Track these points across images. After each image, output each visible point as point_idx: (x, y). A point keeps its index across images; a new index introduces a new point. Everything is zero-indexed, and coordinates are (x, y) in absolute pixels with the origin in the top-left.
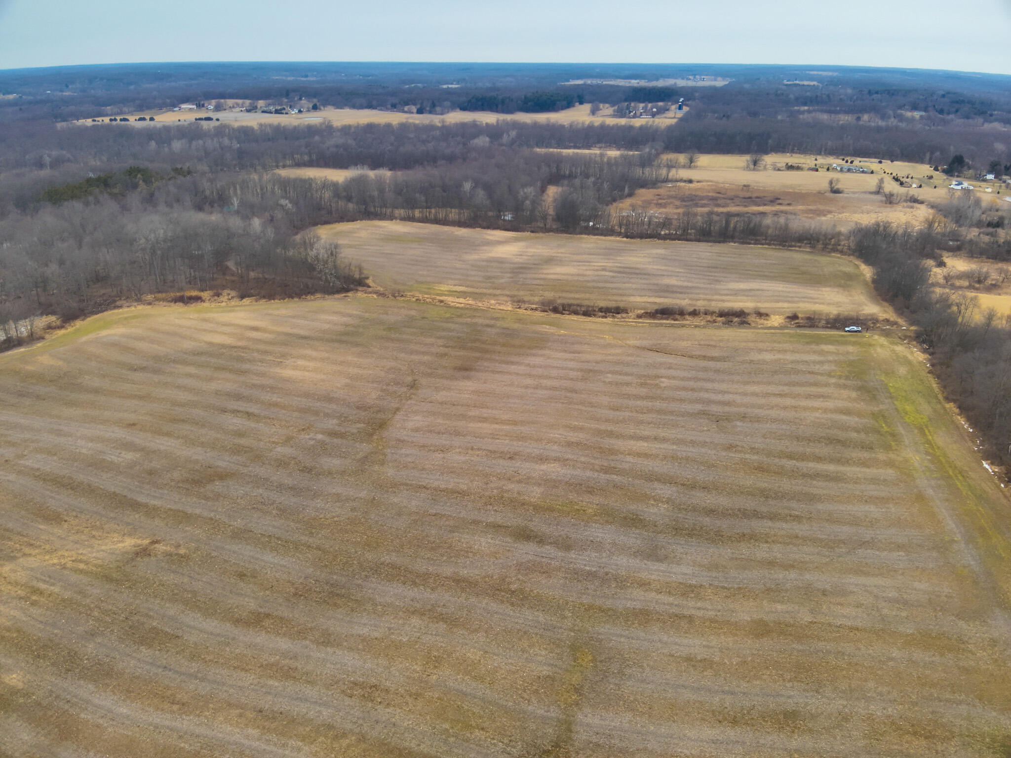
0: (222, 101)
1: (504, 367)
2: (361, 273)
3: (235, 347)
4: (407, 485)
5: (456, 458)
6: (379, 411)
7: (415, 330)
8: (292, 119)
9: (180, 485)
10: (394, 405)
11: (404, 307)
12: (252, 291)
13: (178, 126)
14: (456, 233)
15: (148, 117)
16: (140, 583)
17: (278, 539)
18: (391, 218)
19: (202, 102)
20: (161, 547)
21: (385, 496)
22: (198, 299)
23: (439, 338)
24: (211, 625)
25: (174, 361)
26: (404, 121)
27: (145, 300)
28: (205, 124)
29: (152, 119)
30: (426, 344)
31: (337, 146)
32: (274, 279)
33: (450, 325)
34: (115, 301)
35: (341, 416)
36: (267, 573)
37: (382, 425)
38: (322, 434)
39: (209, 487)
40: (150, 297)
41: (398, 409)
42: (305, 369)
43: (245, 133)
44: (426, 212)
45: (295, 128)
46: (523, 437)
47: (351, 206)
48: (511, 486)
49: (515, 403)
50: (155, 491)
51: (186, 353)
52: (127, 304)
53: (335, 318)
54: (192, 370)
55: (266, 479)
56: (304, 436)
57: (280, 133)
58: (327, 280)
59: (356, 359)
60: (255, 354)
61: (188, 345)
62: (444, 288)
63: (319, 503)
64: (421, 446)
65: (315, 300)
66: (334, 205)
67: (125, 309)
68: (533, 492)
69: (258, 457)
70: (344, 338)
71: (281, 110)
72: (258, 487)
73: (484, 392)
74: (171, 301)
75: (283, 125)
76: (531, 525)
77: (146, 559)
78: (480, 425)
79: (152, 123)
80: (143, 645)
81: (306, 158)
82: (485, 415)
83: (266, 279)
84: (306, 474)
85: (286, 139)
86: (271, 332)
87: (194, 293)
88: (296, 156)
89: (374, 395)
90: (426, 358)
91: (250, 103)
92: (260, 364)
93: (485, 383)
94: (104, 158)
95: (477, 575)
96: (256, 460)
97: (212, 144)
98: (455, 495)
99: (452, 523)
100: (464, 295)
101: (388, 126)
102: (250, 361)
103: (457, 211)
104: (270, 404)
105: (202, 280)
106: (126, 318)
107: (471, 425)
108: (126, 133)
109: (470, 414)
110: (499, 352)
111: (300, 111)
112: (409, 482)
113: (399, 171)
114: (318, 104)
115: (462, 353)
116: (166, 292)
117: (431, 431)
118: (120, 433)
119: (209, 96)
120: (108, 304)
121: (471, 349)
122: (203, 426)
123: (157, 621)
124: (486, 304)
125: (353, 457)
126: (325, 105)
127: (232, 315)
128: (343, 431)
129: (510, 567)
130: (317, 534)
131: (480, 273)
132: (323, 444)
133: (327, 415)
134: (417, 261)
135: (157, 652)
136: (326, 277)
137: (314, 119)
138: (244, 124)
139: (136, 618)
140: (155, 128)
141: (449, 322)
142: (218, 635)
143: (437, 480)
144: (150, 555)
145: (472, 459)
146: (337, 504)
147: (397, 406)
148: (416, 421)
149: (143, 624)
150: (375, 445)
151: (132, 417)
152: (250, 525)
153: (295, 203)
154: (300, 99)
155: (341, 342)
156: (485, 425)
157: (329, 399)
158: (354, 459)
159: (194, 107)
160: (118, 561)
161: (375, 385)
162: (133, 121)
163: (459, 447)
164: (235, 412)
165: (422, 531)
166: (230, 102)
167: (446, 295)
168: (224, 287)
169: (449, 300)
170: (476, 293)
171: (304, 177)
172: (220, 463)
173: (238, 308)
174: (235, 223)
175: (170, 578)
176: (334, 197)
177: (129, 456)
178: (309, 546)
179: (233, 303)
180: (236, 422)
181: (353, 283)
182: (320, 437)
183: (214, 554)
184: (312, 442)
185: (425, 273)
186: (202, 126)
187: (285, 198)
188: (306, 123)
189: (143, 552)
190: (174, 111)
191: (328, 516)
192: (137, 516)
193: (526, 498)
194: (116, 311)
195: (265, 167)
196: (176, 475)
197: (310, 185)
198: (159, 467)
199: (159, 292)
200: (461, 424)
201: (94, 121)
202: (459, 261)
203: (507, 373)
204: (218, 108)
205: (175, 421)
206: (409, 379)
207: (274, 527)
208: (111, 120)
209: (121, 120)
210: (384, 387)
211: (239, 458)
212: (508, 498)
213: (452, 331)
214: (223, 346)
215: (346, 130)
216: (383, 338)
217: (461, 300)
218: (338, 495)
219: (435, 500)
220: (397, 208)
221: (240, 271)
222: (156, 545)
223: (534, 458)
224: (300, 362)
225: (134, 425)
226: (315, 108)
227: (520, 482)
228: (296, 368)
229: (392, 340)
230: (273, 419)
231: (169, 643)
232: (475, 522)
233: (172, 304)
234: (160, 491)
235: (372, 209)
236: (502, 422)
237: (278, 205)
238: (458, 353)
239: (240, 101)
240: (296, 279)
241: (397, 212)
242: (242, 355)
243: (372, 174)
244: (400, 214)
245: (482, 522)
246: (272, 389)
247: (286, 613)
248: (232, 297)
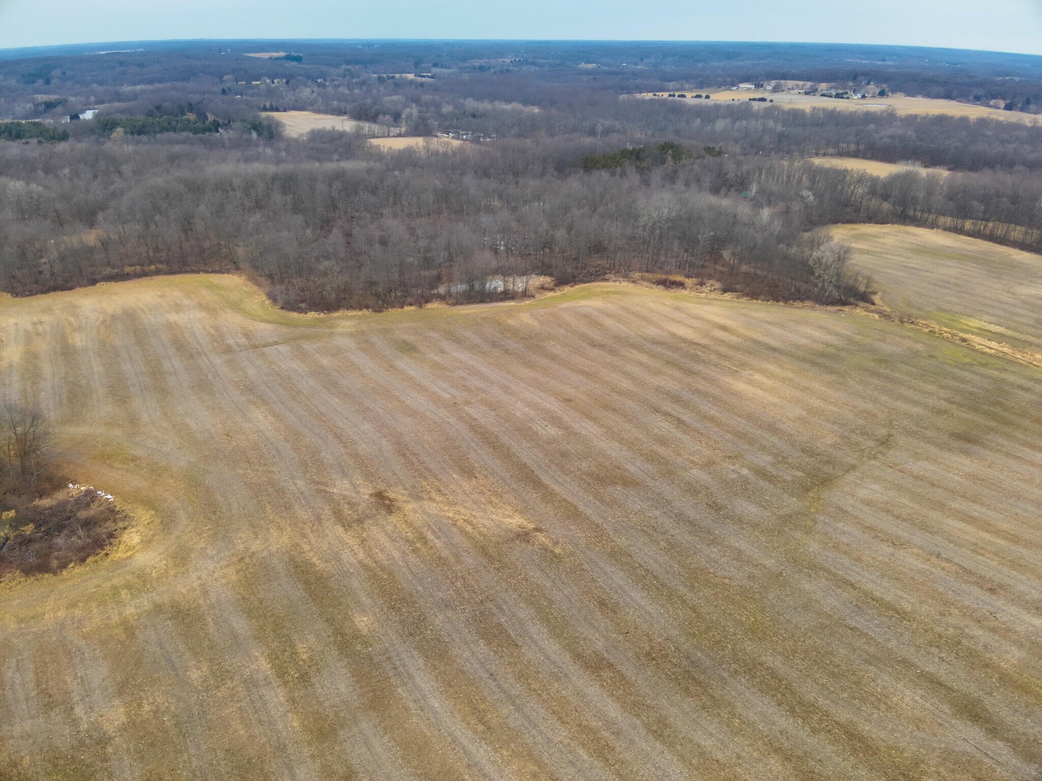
0: (783, 82)
1: (1027, 452)
2: (868, 286)
3: (696, 344)
4: (829, 572)
5: (910, 561)
6: (828, 462)
7: (914, 370)
8: (853, 104)
9: (584, 477)
10: (851, 460)
11: (909, 337)
12: (738, 286)
13: (729, 105)
14: (1014, 257)
15: (704, 95)
16: (509, 568)
17: (655, 577)
18: (932, 226)
19: (762, 83)
20: (541, 538)
21: (797, 576)
22: (681, 285)
23: (942, 387)
24: (552, 647)
25: (632, 346)
26: (985, 116)
27: (632, 278)
28: (756, 105)
29: (707, 97)
30: (922, 392)
31: (892, 137)
32: (766, 276)
33: (966, 374)
34: (605, 274)
35: (778, 455)
36: (628, 613)
37: (826, 481)
38: (749, 469)
39: (610, 489)
40: (637, 275)
41: (853, 467)
42: (759, 386)
43: (796, 116)
44: (981, 225)
45: (851, 113)
46: (1020, 565)
47: (886, 206)
48: (977, 632)
49: (1026, 510)
50: (559, 476)
51: (645, 339)
52: (614, 279)
53: (818, 334)
54: (644, 358)
55: (669, 502)
56: (728, 465)
57: (833, 117)
58: (823, 288)
59: (823, 389)
60: (713, 357)
61: (651, 331)
62: (974, 323)
63: (714, 552)
64: (867, 527)
65: (802, 308)
66: (864, 203)
67: (611, 284)
68: (1007, 652)
69: (669, 472)
70: (819, 360)
71: (843, 94)
72: (657, 508)
73: (984, 480)
74: (654, 283)
75: (838, 110)
76: (988, 702)
77: (524, 545)
78: (962, 525)
79: (707, 100)
80: (483, 639)
81: (852, 147)
82: (975, 514)
83: (756, 274)
84: (713, 512)
85: (837, 125)
86: (738, 336)
87: (679, 278)
88: (841, 144)
89: (829, 440)
90: (916, 410)
91: (811, 86)
92: (713, 368)
93: (990, 467)
94: (650, 132)
95: (883, 740)
96: (667, 475)
97: (754, 124)
98: (891, 613)
99: (872, 650)
100: (1000, 338)
101: (964, 120)
102: (704, 362)
103: (1023, 229)
104: (705, 417)
105: (692, 265)
106: (608, 293)
107: (949, 521)
108: (678, 110)
109: (953, 505)
110: (1026, 429)
111: (864, 97)
112: (832, 568)
113: (961, 172)
114: (886, 90)
115: (970, 416)
116: (654, 272)
117: (888, 512)
118: (553, 405)
119: (770, 76)
120: (598, 275)
121: (987, 414)
122: (630, 421)
123: (506, 618)
124: (1028, 357)
125: (775, 510)
126: (893, 92)
127: (707, 308)
128: (775, 473)
129: (934, 749)
130: (698, 591)
131: (1032, 314)
132: (745, 481)
133: (763, 448)
134: (948, 283)
135: (492, 653)
136: (823, 284)
137: (876, 105)
138: (796, 107)
139: (490, 605)
140: (706, 106)
141: (965, 370)
142: (554, 663)
143: (873, 582)
144: (528, 541)
145: (933, 570)
146: (735, 562)
147: (854, 462)
148: (873, 490)
149: (494, 615)
150: (807, 504)
151: (570, 392)
152: (632, 548)
153: (819, 196)
154: (868, 83)
155: (813, 363)
156: (970, 529)
157: (773, 429)
158: (774, 514)
159: (753, 87)
160: (499, 536)
161: (835, 428)
162: (690, 99)
163: (921, 548)
164: (667, 414)
165: (828, 644)
166: (790, 83)
167: (973, 333)
168: (710, 277)
169: (976, 340)
170: (1018, 340)
171: (839, 168)
172: (632, 468)
173: (715, 302)
174: (744, 210)
175: (536, 575)
176: (868, 194)
177: (553, 431)
178: (684, 602)
179: (713, 296)
180: (664, 427)
181: (854, 296)
182: (745, 471)
183: (585, 566)
184: (734, 476)
185: (953, 299)
186: (752, 107)
187: (810, 189)
188: (865, 110)
189: (524, 536)
190: (731, 90)
191: (719, 574)
192: (534, 496)
193: (995, 658)
194: (602, 284)
195: (802, 154)
196: (584, 465)
197: (845, 177)
198: (573, 451)
199: (648, 271)
200: (935, 515)
201: (655, 95)
202: (1008, 292)
203: (1029, 461)
204: (776, 90)
205: (607, 407)
206: (884, 432)
207: (656, 561)
208: (670, 95)
209: (679, 96)
210: (846, 434)
211: (650, 467)
212: (968, 648)
213: (967, 382)
214: (684, 340)
215: (910, 120)
216: (868, 370)
217: (993, 344)
218: (740, 551)
219: (859, 608)
220: (944, 215)
221: (732, 262)
222: (538, 534)
223: (1027, 602)
224: (757, 377)
225: (570, 400)
226: (882, 94)
227: (993, 630)
228: (750, 382)
229: (879, 375)
230: (702, 434)
231: (506, 649)
232: (906, 663)
233: (654, 286)
234: (564, 477)
235: (911, 213)
236: (997, 532)
237: (798, 196)
238: (964, 415)
239: (801, 83)
240: (789, 281)
241: (942, 220)
242: (700, 353)
243: (923, 172)
244: (945, 223)
245: (916, 667)
246: (715, 399)
247: (629, 671)
248: (715, 289)
